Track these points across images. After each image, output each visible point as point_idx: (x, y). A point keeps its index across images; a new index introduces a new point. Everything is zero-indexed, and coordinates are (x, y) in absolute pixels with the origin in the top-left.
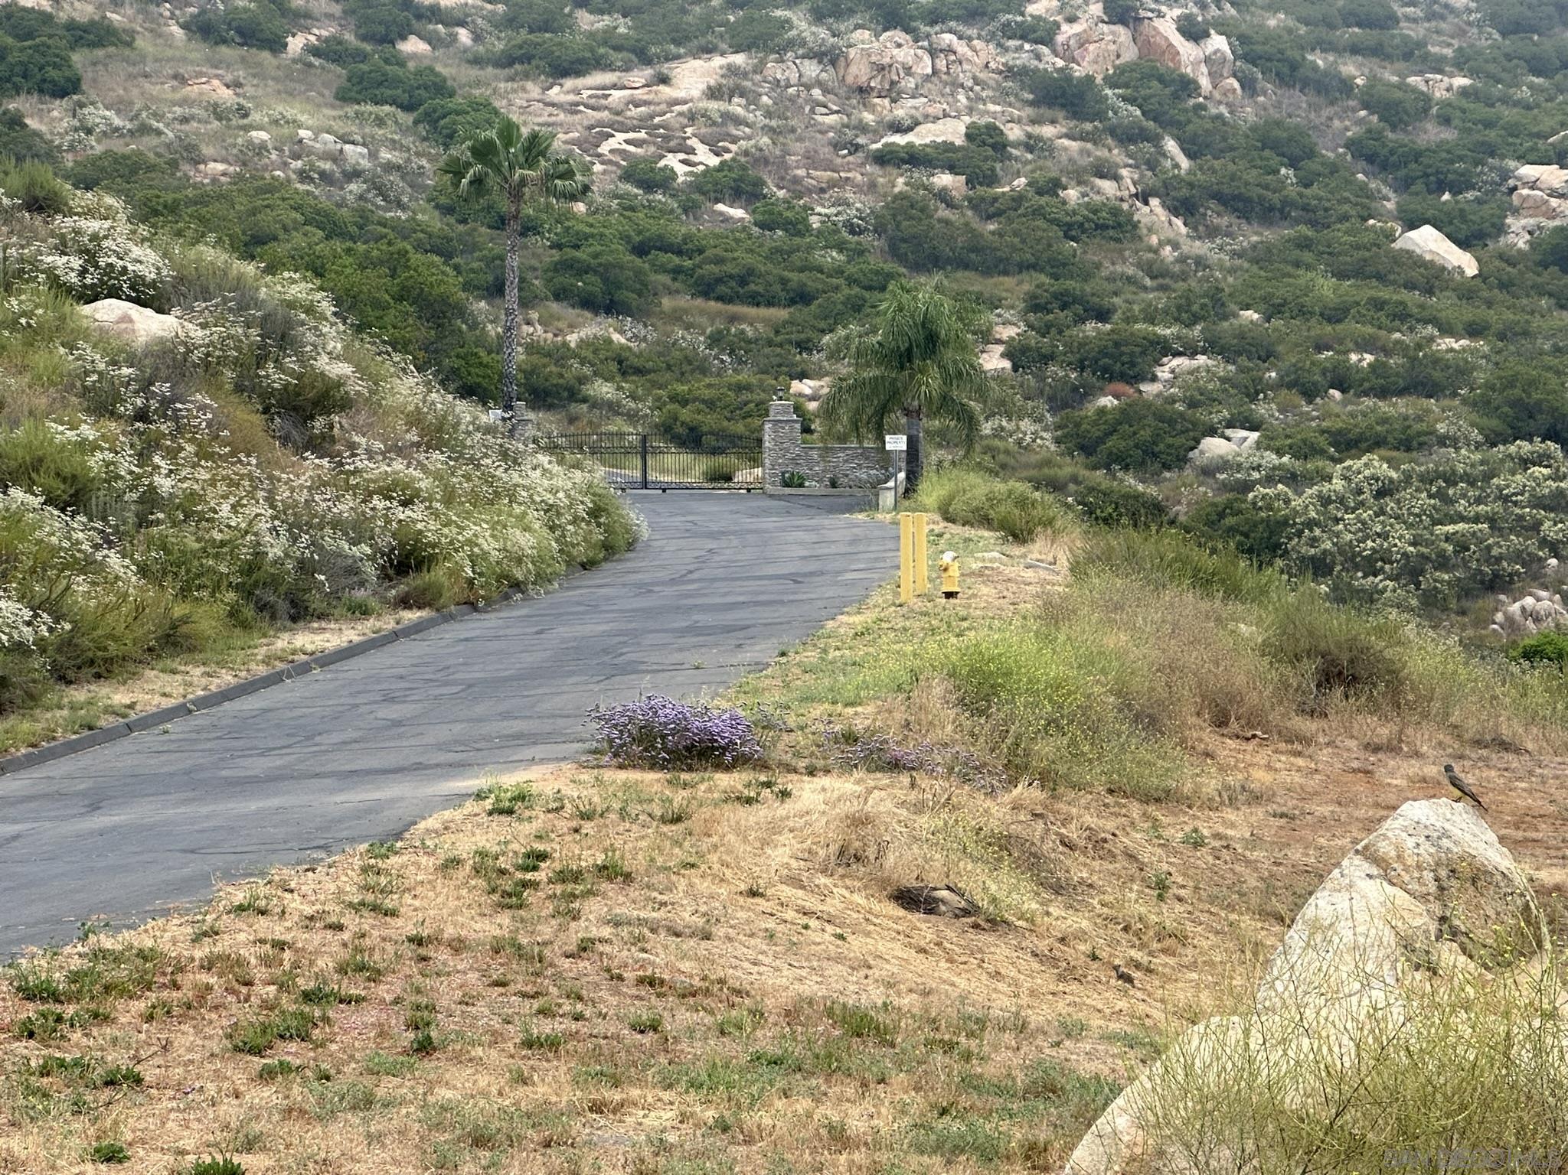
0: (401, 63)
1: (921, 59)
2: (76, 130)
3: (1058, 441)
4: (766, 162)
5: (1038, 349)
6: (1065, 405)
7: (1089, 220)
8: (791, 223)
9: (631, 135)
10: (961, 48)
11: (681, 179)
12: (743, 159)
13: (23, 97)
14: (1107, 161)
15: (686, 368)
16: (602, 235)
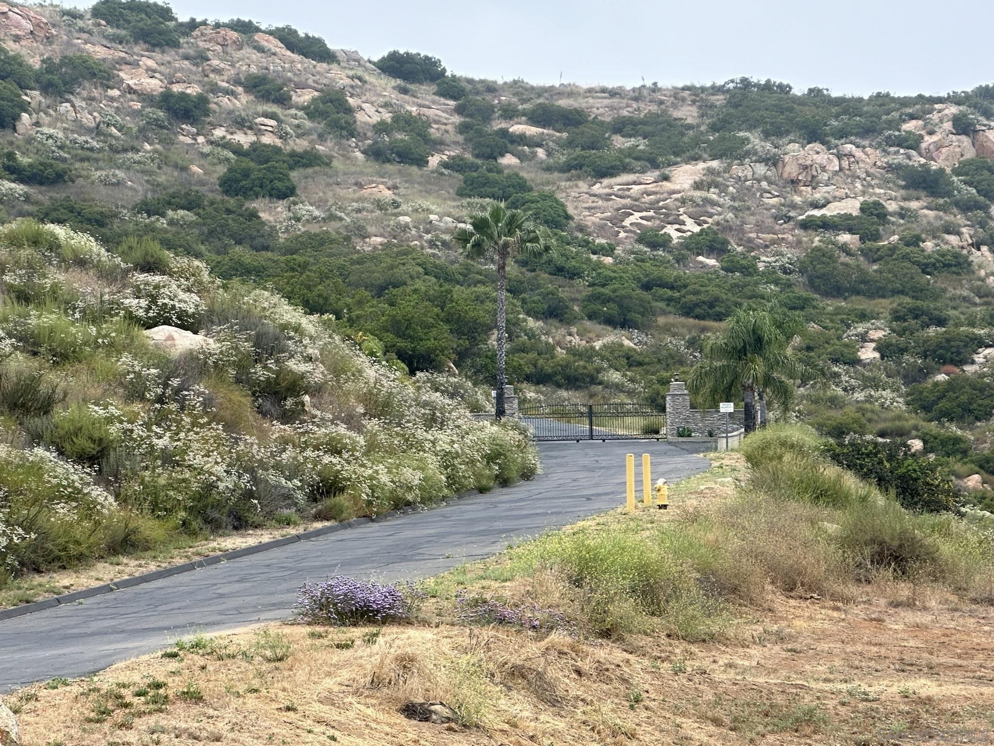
0: (500, 172)
1: (832, 161)
2: (290, 219)
3: (908, 404)
4: (731, 229)
5: (897, 345)
6: (914, 380)
7: (938, 261)
8: (745, 268)
9: (644, 214)
10: (858, 153)
11: (675, 241)
12: (715, 228)
13: (260, 199)
14: (952, 223)
15: (670, 361)
16: (621, 277)
